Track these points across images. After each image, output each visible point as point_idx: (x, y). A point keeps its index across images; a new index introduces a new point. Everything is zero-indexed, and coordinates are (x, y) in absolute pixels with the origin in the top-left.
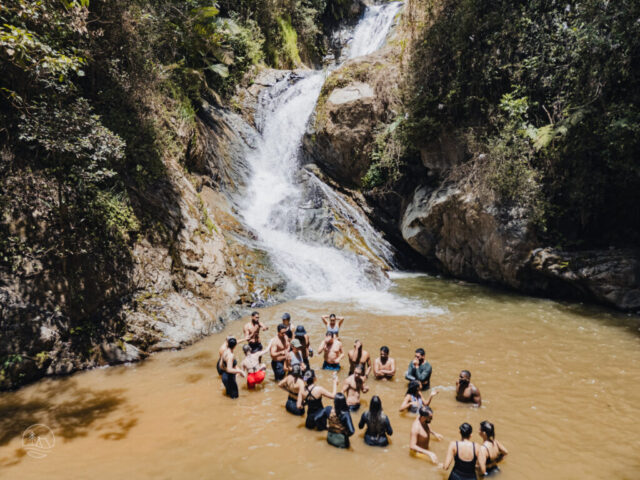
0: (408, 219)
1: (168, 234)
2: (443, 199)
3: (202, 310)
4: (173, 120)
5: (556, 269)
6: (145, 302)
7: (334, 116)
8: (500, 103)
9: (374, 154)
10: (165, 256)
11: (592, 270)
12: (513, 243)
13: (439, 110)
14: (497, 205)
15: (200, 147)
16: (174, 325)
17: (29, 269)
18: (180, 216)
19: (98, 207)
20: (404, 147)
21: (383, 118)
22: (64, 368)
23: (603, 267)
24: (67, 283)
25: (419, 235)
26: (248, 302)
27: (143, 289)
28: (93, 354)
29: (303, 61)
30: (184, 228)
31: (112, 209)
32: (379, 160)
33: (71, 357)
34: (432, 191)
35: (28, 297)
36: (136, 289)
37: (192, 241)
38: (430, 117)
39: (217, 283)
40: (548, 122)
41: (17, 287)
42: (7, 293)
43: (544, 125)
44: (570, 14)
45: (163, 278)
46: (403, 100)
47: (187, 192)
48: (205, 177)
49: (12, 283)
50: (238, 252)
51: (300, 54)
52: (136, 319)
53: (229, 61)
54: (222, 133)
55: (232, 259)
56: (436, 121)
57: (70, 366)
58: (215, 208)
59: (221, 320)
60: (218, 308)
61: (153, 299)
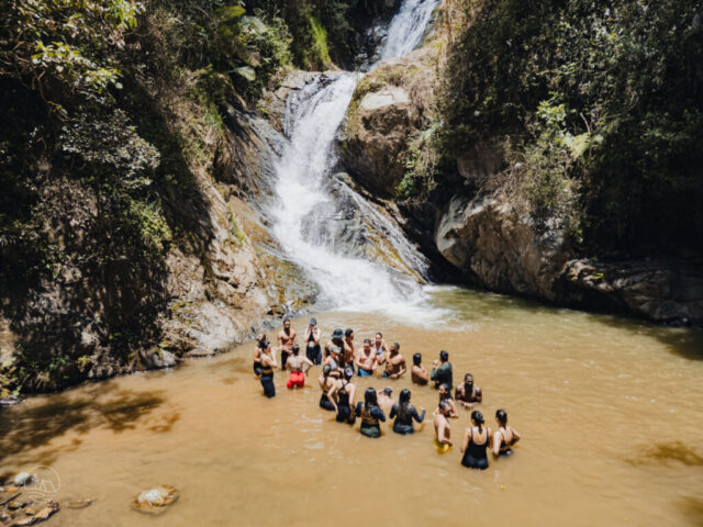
0: (443, 231)
1: (199, 244)
2: (479, 209)
3: (234, 319)
4: (200, 127)
5: (591, 280)
6: (180, 310)
7: (367, 123)
8: (537, 110)
9: (409, 162)
10: (197, 266)
11: (626, 281)
12: (549, 254)
13: (475, 118)
14: (532, 215)
15: (228, 155)
16: (208, 333)
17: (68, 276)
18: (211, 227)
19: (131, 217)
20: (439, 156)
21: (418, 125)
22: (105, 372)
23: (637, 278)
24: (104, 290)
25: (454, 246)
26: (279, 313)
27: (177, 297)
28: (131, 358)
29: (333, 61)
30: (214, 238)
31: (146, 219)
32: (413, 169)
33: (111, 362)
34: (469, 201)
35: (68, 304)
36: (169, 298)
37: (222, 251)
38: (465, 124)
39: (248, 294)
40: (586, 131)
41: (58, 293)
42: (48, 299)
43: (581, 133)
44: (609, 19)
45: (196, 288)
46: (438, 105)
47: (216, 202)
48: (232, 186)
49: (53, 290)
50: (268, 263)
51: (331, 54)
52: (171, 327)
53: (255, 63)
54: (249, 139)
55: (262, 271)
56: (472, 128)
57: (111, 370)
58: (244, 218)
59: (254, 330)
60: (249, 318)
61: (187, 308)
